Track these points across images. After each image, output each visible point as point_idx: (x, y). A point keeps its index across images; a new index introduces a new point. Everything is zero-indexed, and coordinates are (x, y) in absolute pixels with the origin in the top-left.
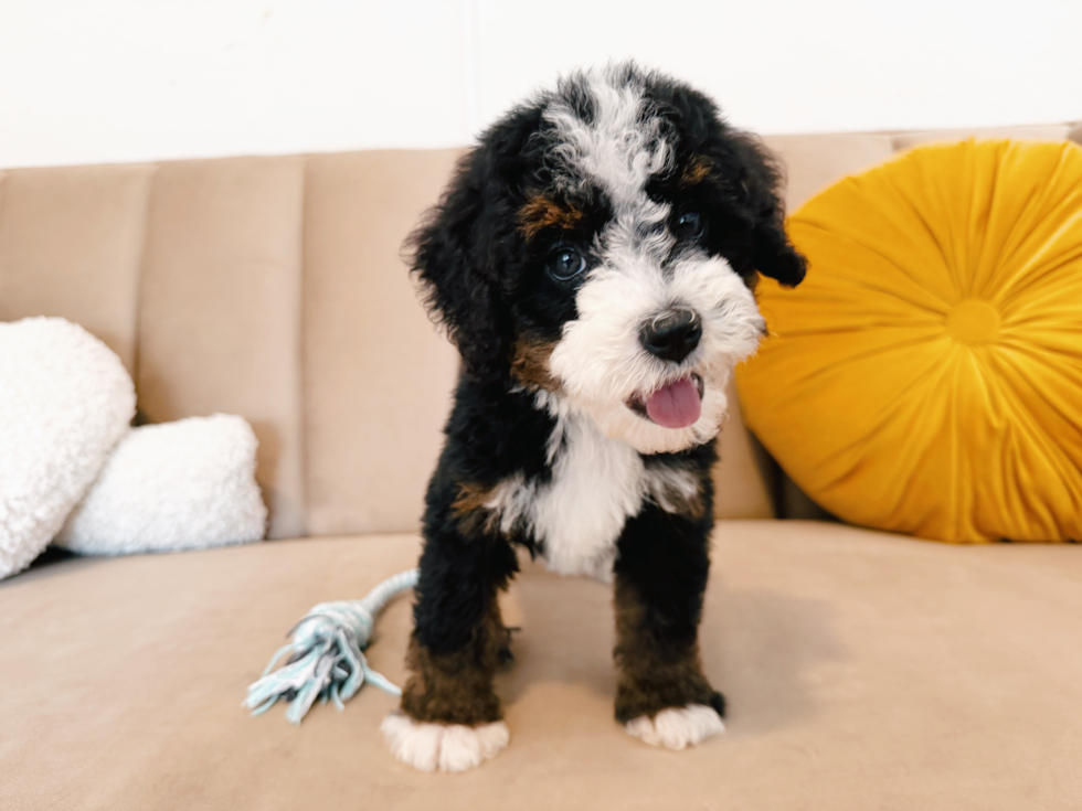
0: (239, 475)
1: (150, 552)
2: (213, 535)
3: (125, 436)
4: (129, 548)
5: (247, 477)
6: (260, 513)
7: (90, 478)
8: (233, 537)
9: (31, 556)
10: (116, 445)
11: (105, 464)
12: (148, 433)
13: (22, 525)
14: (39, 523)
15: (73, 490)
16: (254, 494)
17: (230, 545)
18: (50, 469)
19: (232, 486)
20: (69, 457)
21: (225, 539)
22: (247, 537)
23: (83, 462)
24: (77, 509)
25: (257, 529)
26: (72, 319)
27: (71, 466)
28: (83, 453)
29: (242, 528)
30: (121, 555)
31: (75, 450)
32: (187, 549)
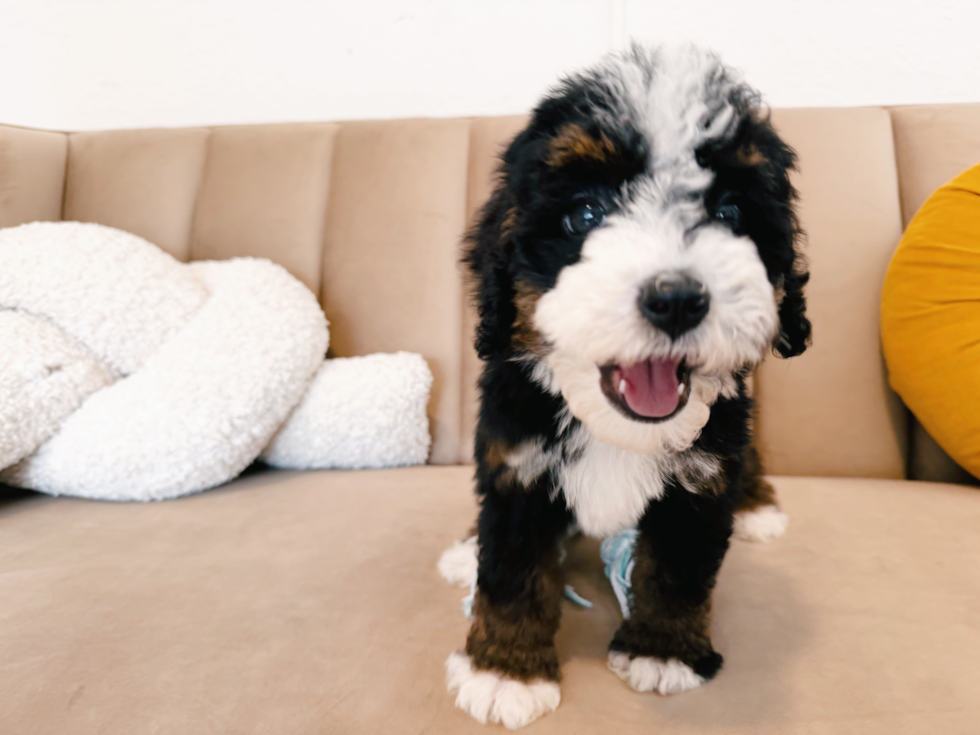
0: (417, 405)
1: (333, 469)
2: (390, 458)
3: (321, 366)
4: (316, 465)
5: (422, 409)
6: (426, 440)
7: (294, 402)
8: (406, 459)
9: (241, 467)
10: (314, 375)
11: (307, 390)
12: (340, 364)
13: (240, 441)
14: (254, 439)
15: (281, 411)
16: (425, 424)
17: (402, 466)
18: (266, 390)
19: (411, 415)
20: (281, 383)
21: (397, 462)
22: (415, 461)
23: (293, 387)
24: (281, 427)
25: (423, 455)
26: (276, 261)
27: (282, 391)
28: (292, 380)
29: (412, 452)
30: (309, 470)
31: (286, 377)
32: (365, 468)
